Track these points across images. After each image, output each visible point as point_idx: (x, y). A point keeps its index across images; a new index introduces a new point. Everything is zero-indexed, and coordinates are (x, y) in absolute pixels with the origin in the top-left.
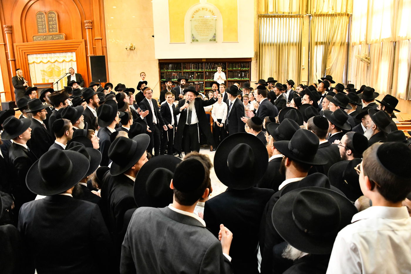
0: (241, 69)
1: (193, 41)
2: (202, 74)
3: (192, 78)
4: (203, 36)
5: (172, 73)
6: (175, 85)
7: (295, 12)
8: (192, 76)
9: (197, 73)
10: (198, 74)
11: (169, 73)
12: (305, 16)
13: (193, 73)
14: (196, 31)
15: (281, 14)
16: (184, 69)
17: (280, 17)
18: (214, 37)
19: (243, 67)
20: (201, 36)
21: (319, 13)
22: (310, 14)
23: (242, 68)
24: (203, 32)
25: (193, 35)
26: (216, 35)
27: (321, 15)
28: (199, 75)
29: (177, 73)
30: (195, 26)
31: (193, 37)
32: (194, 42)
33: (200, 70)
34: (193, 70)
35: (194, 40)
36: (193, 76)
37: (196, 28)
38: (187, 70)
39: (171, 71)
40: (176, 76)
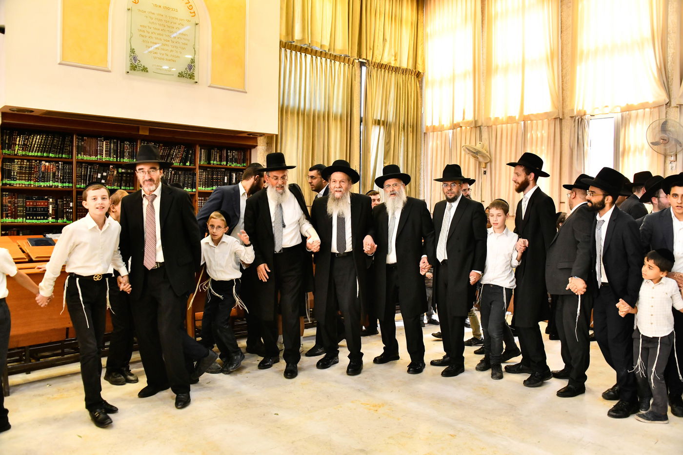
0: (226, 165)
1: (134, 68)
2: (129, 171)
3: (103, 181)
4: (163, 59)
5: (40, 161)
6: (47, 199)
7: (342, 51)
8: (102, 176)
9: (117, 166)
10: (120, 170)
11: (28, 160)
12: (357, 61)
13: (104, 166)
14: (144, 41)
15: (318, 48)
16: (78, 153)
17: (314, 53)
18: (190, 69)
19: (232, 161)
20: (155, 58)
21: (378, 61)
22: (366, 60)
23: (229, 164)
24: (163, 49)
25: (133, 51)
26: (196, 64)
27: (381, 66)
28: (122, 173)
29: (57, 162)
30: (141, 28)
31: (135, 59)
32: (135, 72)
33: (126, 160)
34: (105, 158)
35: (136, 66)
36: (107, 176)
37: (142, 34)
38: (86, 158)
39: (39, 154)
40: (54, 174)
